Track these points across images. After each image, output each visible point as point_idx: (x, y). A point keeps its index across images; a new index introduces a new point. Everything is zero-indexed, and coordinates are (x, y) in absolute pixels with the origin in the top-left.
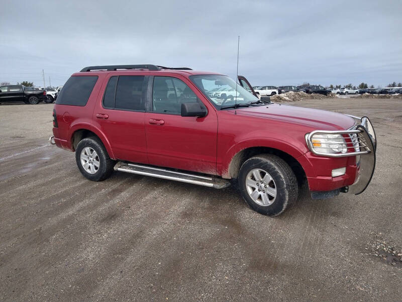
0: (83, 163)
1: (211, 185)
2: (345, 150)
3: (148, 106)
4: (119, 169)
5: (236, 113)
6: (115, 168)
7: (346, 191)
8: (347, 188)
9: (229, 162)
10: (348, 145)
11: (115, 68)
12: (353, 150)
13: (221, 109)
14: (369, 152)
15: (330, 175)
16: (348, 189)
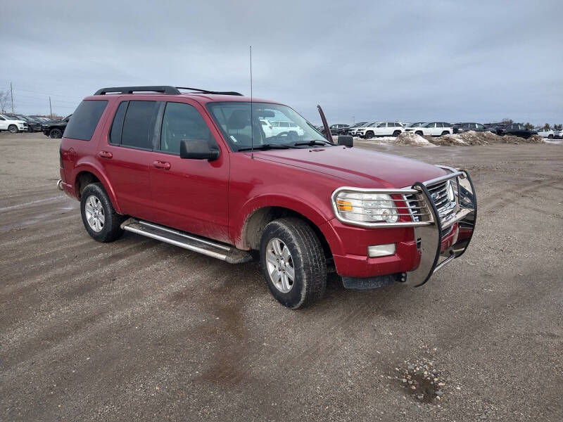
0: (88, 216)
1: (223, 257)
2: (396, 218)
3: (155, 143)
4: (126, 228)
5: (252, 158)
6: (122, 226)
7: (403, 280)
8: (404, 275)
9: (241, 226)
10: (399, 211)
11: (130, 91)
12: (409, 219)
13: (240, 151)
14: (432, 224)
15: (366, 253)
16: (405, 278)
